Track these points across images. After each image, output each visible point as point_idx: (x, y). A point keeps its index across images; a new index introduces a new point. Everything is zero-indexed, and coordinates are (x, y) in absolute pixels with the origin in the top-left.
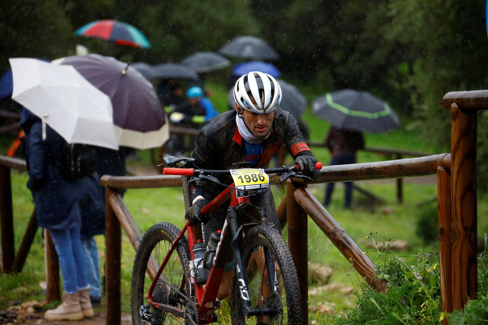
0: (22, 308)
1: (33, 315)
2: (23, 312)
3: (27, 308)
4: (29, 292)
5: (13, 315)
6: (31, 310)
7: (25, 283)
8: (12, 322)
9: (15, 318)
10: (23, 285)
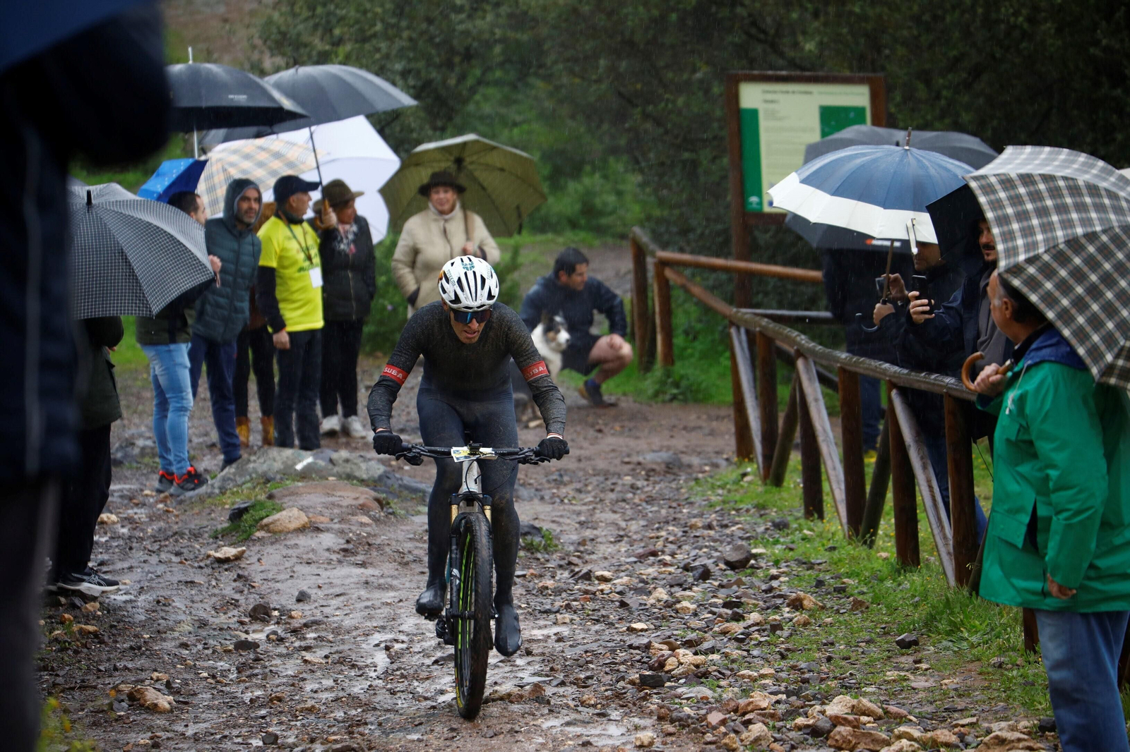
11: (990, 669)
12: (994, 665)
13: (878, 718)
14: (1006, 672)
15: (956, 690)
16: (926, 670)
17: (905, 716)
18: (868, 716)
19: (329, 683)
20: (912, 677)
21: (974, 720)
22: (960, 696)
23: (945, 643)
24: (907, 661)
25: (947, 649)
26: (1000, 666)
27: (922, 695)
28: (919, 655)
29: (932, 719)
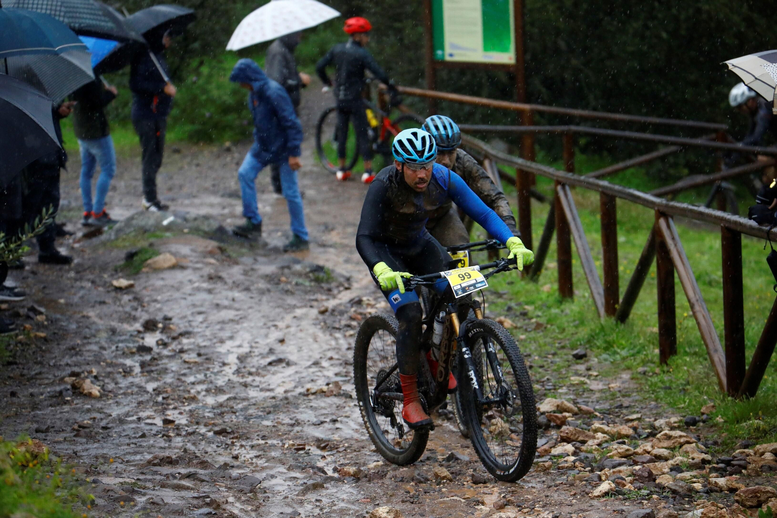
0: (755, 454)
1: (773, 464)
2: (756, 458)
3: (763, 454)
4: (767, 428)
5: (742, 462)
6: (769, 456)
7: (760, 413)
8: (741, 472)
9: (745, 468)
10: (757, 417)
11: (639, 376)
12: (640, 373)
13: (575, 414)
14: (650, 378)
15: (620, 391)
16: (597, 376)
17: (593, 413)
18: (568, 412)
19: (201, 377)
20: (588, 381)
21: (639, 416)
22: (624, 396)
23: (605, 356)
24: (581, 368)
25: (606, 360)
26: (644, 373)
27: (598, 395)
28: (589, 364)
29: (609, 414)
